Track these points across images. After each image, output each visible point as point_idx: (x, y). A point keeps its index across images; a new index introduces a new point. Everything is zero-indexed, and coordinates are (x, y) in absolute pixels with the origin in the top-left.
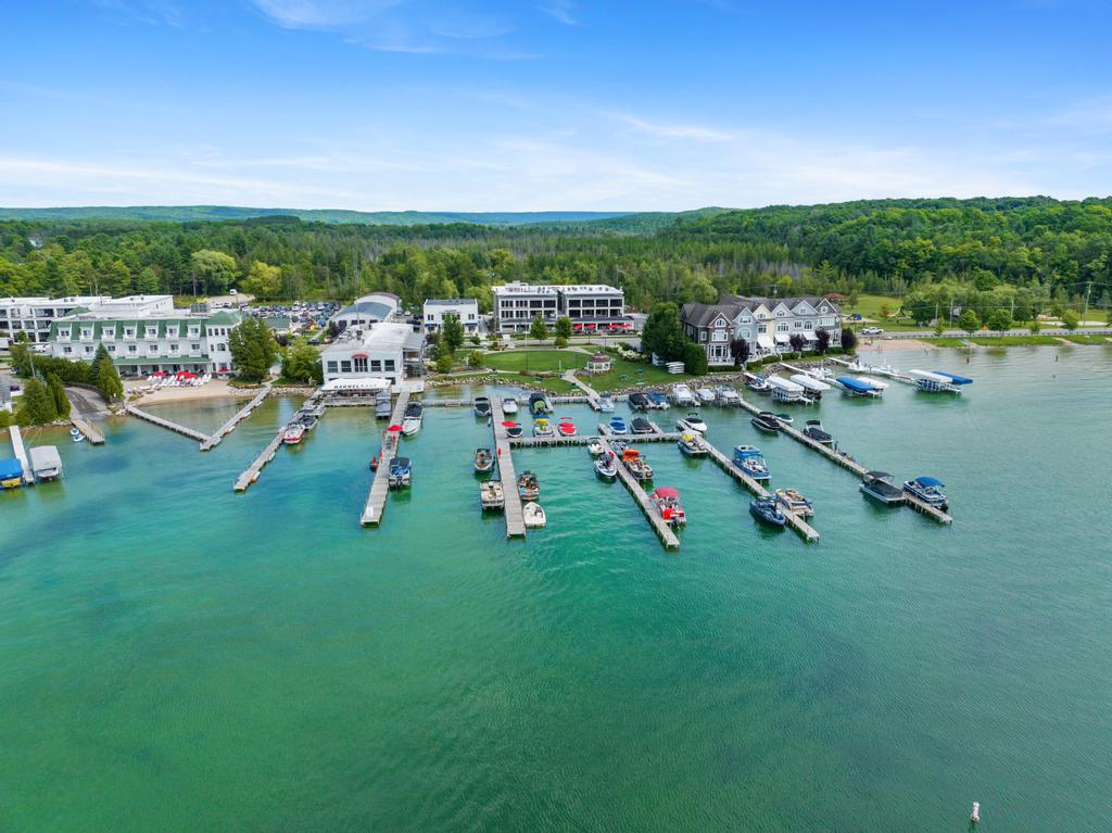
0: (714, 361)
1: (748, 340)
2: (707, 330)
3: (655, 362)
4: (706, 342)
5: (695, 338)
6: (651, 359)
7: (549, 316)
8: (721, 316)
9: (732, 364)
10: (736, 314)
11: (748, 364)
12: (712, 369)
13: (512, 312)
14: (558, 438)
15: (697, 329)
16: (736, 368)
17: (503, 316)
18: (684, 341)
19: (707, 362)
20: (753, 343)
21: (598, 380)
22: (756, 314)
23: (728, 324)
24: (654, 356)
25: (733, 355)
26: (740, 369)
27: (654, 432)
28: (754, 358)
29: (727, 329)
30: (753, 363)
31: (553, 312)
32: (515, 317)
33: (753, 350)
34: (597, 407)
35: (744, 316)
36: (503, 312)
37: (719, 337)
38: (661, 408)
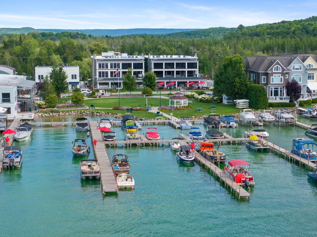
0: (273, 100)
1: (300, 83)
2: (267, 74)
3: (225, 102)
4: (266, 84)
5: (257, 81)
6: (221, 101)
7: (137, 77)
8: (278, 63)
9: (287, 101)
10: (290, 63)
11: (300, 101)
12: (272, 105)
13: (107, 73)
14: (145, 140)
15: (259, 74)
16: (291, 105)
17: (100, 76)
18: (248, 83)
19: (267, 99)
20: (304, 86)
21: (178, 112)
22: (306, 63)
23: (283, 70)
24: (224, 96)
25: (288, 94)
26: (294, 105)
27: (225, 138)
28: (305, 97)
29: (283, 74)
30: (304, 101)
31: (141, 72)
32: (109, 77)
33: (304, 92)
34: (178, 126)
35: (296, 64)
36: (100, 73)
37: (276, 80)
38: (230, 127)
